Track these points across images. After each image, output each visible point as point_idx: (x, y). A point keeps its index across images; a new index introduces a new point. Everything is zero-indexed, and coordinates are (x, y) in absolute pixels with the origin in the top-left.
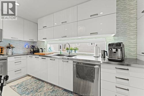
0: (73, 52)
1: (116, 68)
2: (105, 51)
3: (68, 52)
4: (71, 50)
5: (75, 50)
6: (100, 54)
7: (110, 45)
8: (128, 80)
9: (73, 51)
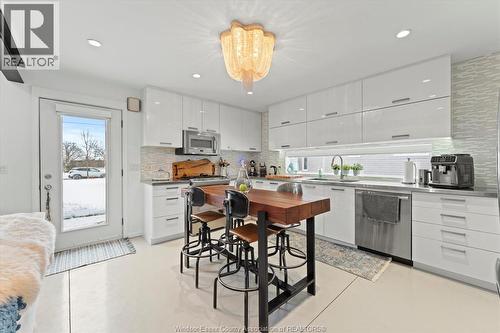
0: (351, 173)
1: (442, 199)
2: (426, 172)
3: (336, 173)
4: (346, 169)
5: (356, 169)
6: (418, 178)
7: (434, 159)
8: (464, 218)
9: (351, 171)
